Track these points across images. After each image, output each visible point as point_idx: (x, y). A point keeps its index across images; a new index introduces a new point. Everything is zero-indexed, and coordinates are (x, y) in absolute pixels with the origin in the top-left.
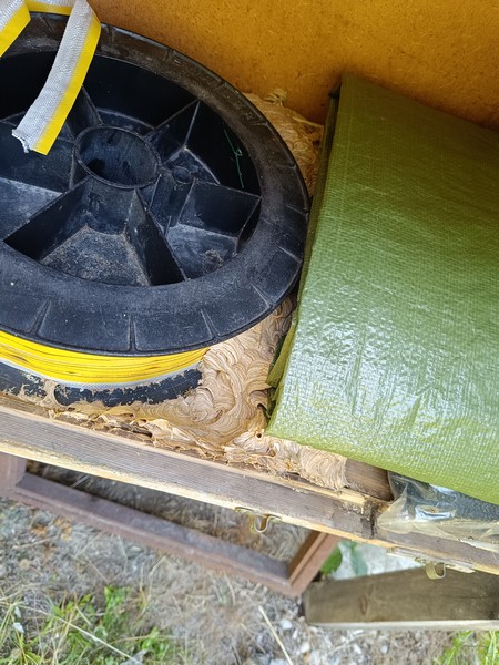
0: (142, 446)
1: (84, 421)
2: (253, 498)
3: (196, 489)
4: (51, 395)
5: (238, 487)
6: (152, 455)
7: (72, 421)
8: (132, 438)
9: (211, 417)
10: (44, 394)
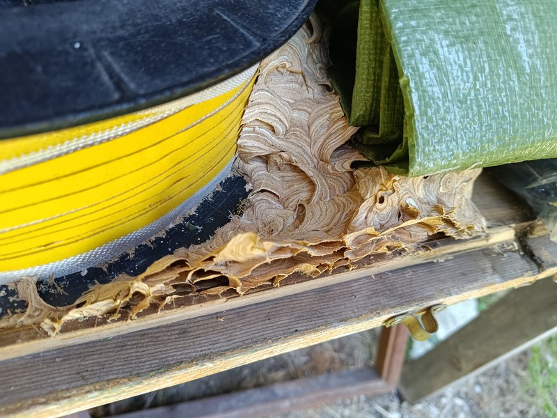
0: (222, 305)
1: (111, 312)
2: (400, 296)
3: (327, 325)
4: (34, 299)
5: (375, 293)
6: (240, 312)
7: (91, 322)
8: (201, 301)
9: (291, 221)
10: (23, 305)
